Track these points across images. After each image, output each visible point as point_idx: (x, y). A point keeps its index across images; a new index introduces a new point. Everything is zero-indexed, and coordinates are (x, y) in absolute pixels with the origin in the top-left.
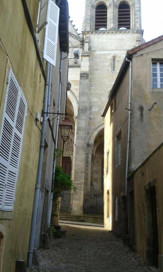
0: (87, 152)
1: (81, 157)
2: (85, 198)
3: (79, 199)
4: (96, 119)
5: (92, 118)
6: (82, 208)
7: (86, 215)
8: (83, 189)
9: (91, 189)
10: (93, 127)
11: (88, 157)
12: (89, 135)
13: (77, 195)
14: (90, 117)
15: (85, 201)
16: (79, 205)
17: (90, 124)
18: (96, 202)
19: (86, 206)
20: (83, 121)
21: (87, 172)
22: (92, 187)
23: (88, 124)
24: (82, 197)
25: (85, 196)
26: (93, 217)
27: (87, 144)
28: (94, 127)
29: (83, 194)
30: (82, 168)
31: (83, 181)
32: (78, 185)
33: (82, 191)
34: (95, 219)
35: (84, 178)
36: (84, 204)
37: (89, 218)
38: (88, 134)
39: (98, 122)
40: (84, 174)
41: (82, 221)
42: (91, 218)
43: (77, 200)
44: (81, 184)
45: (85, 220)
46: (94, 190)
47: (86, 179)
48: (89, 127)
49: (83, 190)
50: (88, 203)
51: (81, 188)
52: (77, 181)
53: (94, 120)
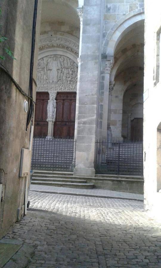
0: (102, 69)
1: (90, 75)
2: (98, 147)
3: (87, 149)
4: (117, 8)
5: (110, 7)
6: (93, 165)
7: (100, 176)
8: (94, 131)
9: (108, 135)
10: (112, 24)
11: (103, 78)
12: (106, 38)
13: (84, 143)
14: (107, 6)
15: (98, 152)
16: (87, 159)
17: (108, 19)
18: (119, 154)
19: (100, 161)
20: (95, 8)
21: (102, 104)
22: (109, 132)
23: (104, 19)
24: (93, 145)
25: (98, 144)
26: (113, 181)
27: (102, 54)
28: (114, 24)
29: (94, 140)
30: (93, 95)
31: (95, 117)
32: (86, 124)
33: (92, 135)
34: (116, 182)
35: (96, 112)
36: (96, 157)
37: (105, 181)
38: (104, 36)
39: (122, 14)
40: (95, 106)
41: (93, 187)
42: (110, 182)
43: (83, 151)
44: (90, 123)
45: (99, 185)
46: (112, 137)
47: (100, 116)
48: (105, 24)
49: (94, 134)
50: (103, 156)
51: (90, 130)
52: (84, 117)
53: (115, 11)
